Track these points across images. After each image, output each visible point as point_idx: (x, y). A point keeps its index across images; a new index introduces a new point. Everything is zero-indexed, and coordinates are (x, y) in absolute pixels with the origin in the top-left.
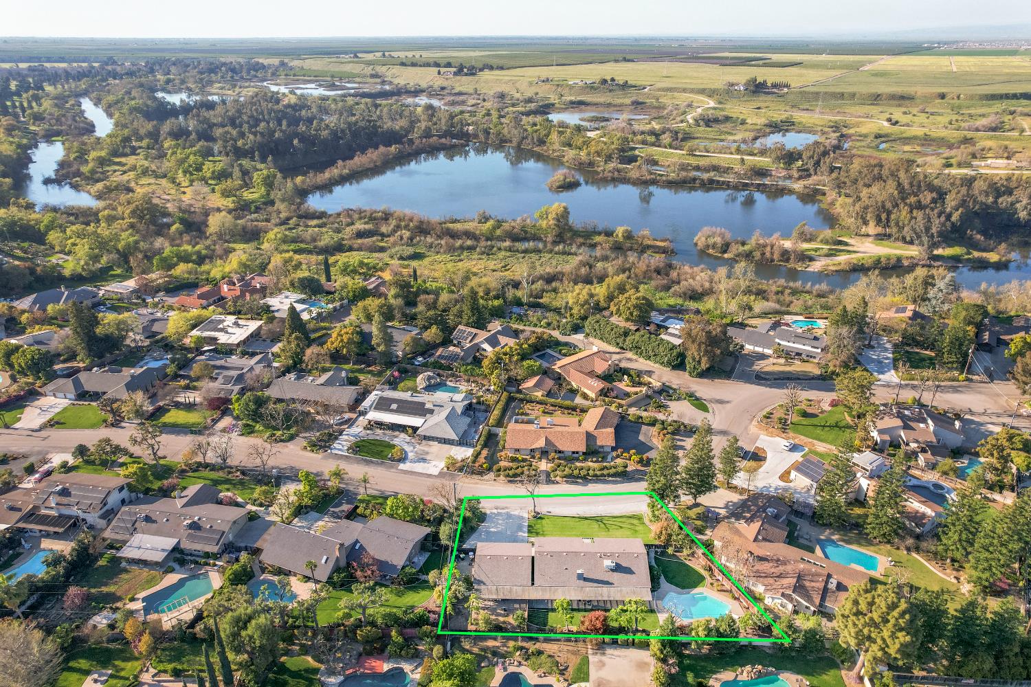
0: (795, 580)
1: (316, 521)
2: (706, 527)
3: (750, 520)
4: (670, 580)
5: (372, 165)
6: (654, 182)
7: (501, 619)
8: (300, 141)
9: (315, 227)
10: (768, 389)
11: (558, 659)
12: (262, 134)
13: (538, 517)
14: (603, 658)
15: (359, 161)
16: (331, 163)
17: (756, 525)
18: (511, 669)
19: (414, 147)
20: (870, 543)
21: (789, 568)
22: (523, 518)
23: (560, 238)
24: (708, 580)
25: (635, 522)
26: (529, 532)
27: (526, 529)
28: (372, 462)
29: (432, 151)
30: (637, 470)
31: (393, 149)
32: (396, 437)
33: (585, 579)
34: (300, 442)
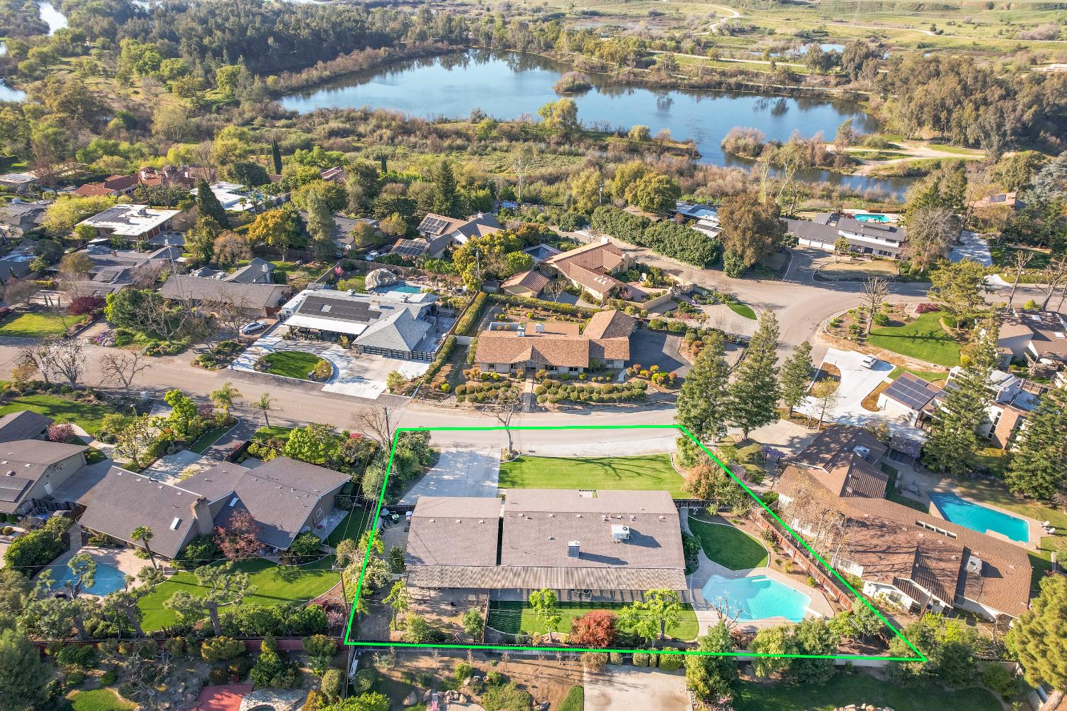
0: (913, 557)
1: (187, 464)
2: (763, 474)
3: (831, 464)
4: (713, 556)
5: (357, 68)
6: (674, 87)
7: (446, 620)
8: (276, 40)
9: (283, 127)
10: (833, 292)
11: (532, 691)
12: (231, 31)
13: (515, 458)
14: (609, 690)
15: (342, 62)
16: (312, 64)
17: (841, 472)
19: (406, 51)
21: (901, 538)
22: (492, 460)
23: (566, 138)
24: (773, 555)
25: (659, 466)
26: (501, 480)
27: (496, 477)
28: (287, 382)
29: (426, 56)
30: (660, 394)
31: (382, 52)
32: (326, 349)
33: (582, 556)
34: (191, 355)
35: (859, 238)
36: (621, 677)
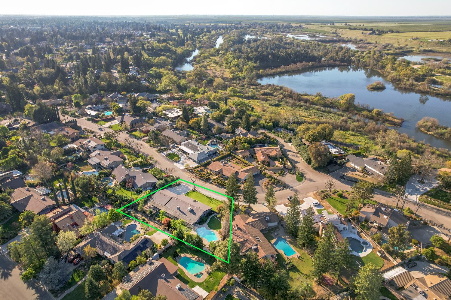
0: (243, 240)
3: (255, 217)
5: (297, 69)
6: (428, 93)
8: (272, 56)
9: (252, 89)
10: (340, 183)
12: (259, 52)
13: (195, 191)
15: (293, 66)
16: (279, 66)
18: (136, 223)
19: (320, 64)
20: (296, 245)
23: (347, 110)
24: (221, 230)
26: (186, 194)
28: (169, 160)
29: (332, 66)
31: (311, 64)
32: (183, 155)
33: (180, 211)
34: (156, 149)
35: (370, 168)
36: (166, 232)
